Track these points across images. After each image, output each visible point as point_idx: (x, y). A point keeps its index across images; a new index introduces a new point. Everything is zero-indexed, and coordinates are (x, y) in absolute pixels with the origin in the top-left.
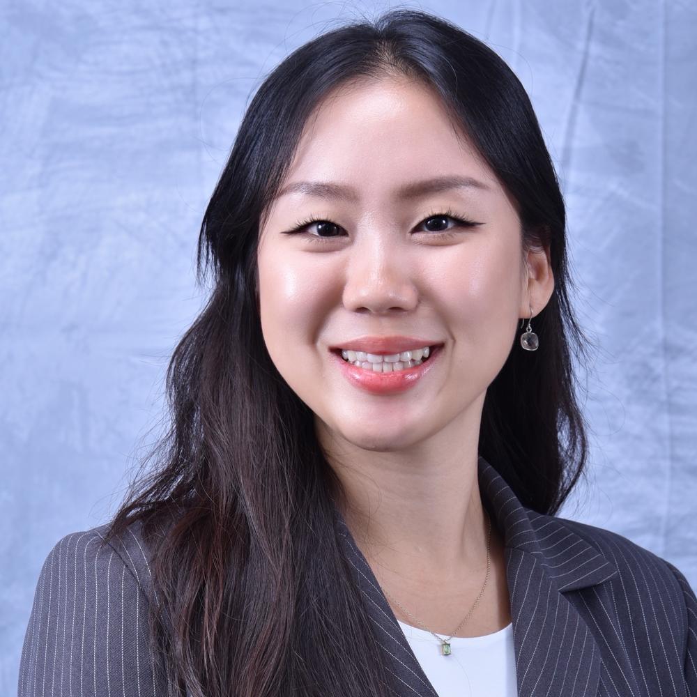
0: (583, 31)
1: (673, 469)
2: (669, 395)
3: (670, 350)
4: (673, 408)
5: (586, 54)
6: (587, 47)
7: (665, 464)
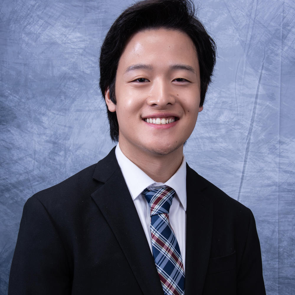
0: (261, 68)
1: (279, 170)
2: (280, 153)
3: (280, 142)
4: (280, 156)
5: (261, 73)
6: (262, 71)
7: (277, 169)
